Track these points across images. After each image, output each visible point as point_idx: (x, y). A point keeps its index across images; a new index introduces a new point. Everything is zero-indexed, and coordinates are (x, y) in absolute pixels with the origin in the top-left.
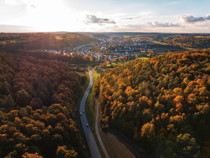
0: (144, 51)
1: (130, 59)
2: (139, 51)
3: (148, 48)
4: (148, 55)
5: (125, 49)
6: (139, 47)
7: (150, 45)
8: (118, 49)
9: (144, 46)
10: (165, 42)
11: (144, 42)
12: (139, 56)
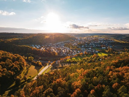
0: (105, 48)
1: (90, 54)
2: (101, 47)
3: (108, 45)
4: (107, 51)
5: (90, 45)
6: (101, 44)
7: (110, 43)
8: (84, 45)
9: (105, 43)
10: (123, 41)
11: (106, 40)
12: (99, 52)
